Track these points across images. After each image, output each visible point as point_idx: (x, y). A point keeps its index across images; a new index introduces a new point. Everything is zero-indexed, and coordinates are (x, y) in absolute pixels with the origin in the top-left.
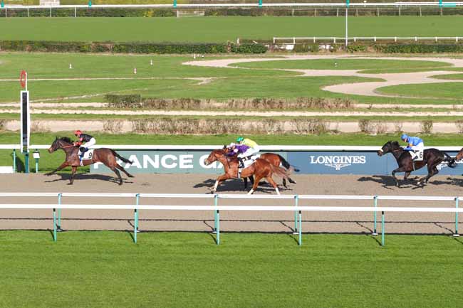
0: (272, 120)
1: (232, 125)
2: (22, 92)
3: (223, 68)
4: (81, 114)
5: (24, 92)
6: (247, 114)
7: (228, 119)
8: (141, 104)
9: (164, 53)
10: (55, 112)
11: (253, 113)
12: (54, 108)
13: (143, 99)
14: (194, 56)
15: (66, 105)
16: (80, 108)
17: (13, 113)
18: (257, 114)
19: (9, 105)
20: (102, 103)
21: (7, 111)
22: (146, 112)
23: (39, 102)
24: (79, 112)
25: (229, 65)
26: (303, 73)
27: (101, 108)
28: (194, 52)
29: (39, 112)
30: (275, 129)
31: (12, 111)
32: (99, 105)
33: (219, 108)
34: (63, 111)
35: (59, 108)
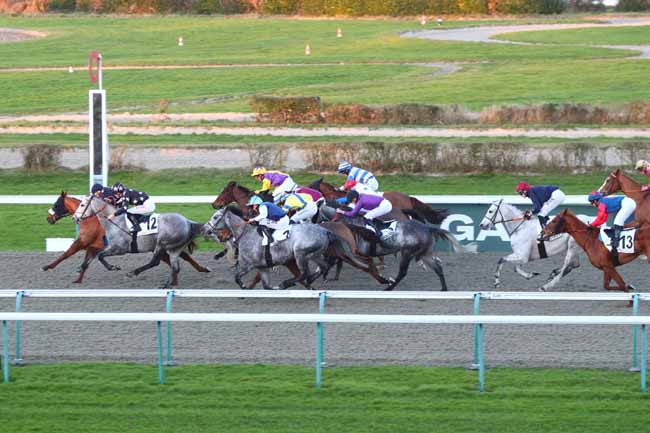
0: (581, 147)
1: (502, 154)
2: (91, 92)
3: (481, 43)
4: (205, 134)
5: (97, 92)
6: (532, 133)
7: (494, 144)
8: (323, 114)
9: (362, 15)
10: (154, 131)
11: (542, 133)
12: (150, 124)
13: (326, 106)
14: (423, 19)
15: (174, 116)
16: (203, 122)
17: (72, 134)
18: (550, 133)
19: (63, 117)
20: (245, 112)
21: (59, 130)
22: (333, 131)
23: (122, 112)
24: (200, 131)
25: (492, 38)
26: (639, 54)
27: (244, 124)
28: (421, 13)
29: (124, 131)
30: (589, 162)
31: (70, 130)
32: (239, 116)
33: (475, 122)
34: (170, 130)
35: (162, 123)
